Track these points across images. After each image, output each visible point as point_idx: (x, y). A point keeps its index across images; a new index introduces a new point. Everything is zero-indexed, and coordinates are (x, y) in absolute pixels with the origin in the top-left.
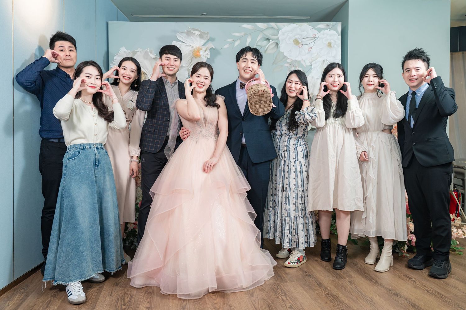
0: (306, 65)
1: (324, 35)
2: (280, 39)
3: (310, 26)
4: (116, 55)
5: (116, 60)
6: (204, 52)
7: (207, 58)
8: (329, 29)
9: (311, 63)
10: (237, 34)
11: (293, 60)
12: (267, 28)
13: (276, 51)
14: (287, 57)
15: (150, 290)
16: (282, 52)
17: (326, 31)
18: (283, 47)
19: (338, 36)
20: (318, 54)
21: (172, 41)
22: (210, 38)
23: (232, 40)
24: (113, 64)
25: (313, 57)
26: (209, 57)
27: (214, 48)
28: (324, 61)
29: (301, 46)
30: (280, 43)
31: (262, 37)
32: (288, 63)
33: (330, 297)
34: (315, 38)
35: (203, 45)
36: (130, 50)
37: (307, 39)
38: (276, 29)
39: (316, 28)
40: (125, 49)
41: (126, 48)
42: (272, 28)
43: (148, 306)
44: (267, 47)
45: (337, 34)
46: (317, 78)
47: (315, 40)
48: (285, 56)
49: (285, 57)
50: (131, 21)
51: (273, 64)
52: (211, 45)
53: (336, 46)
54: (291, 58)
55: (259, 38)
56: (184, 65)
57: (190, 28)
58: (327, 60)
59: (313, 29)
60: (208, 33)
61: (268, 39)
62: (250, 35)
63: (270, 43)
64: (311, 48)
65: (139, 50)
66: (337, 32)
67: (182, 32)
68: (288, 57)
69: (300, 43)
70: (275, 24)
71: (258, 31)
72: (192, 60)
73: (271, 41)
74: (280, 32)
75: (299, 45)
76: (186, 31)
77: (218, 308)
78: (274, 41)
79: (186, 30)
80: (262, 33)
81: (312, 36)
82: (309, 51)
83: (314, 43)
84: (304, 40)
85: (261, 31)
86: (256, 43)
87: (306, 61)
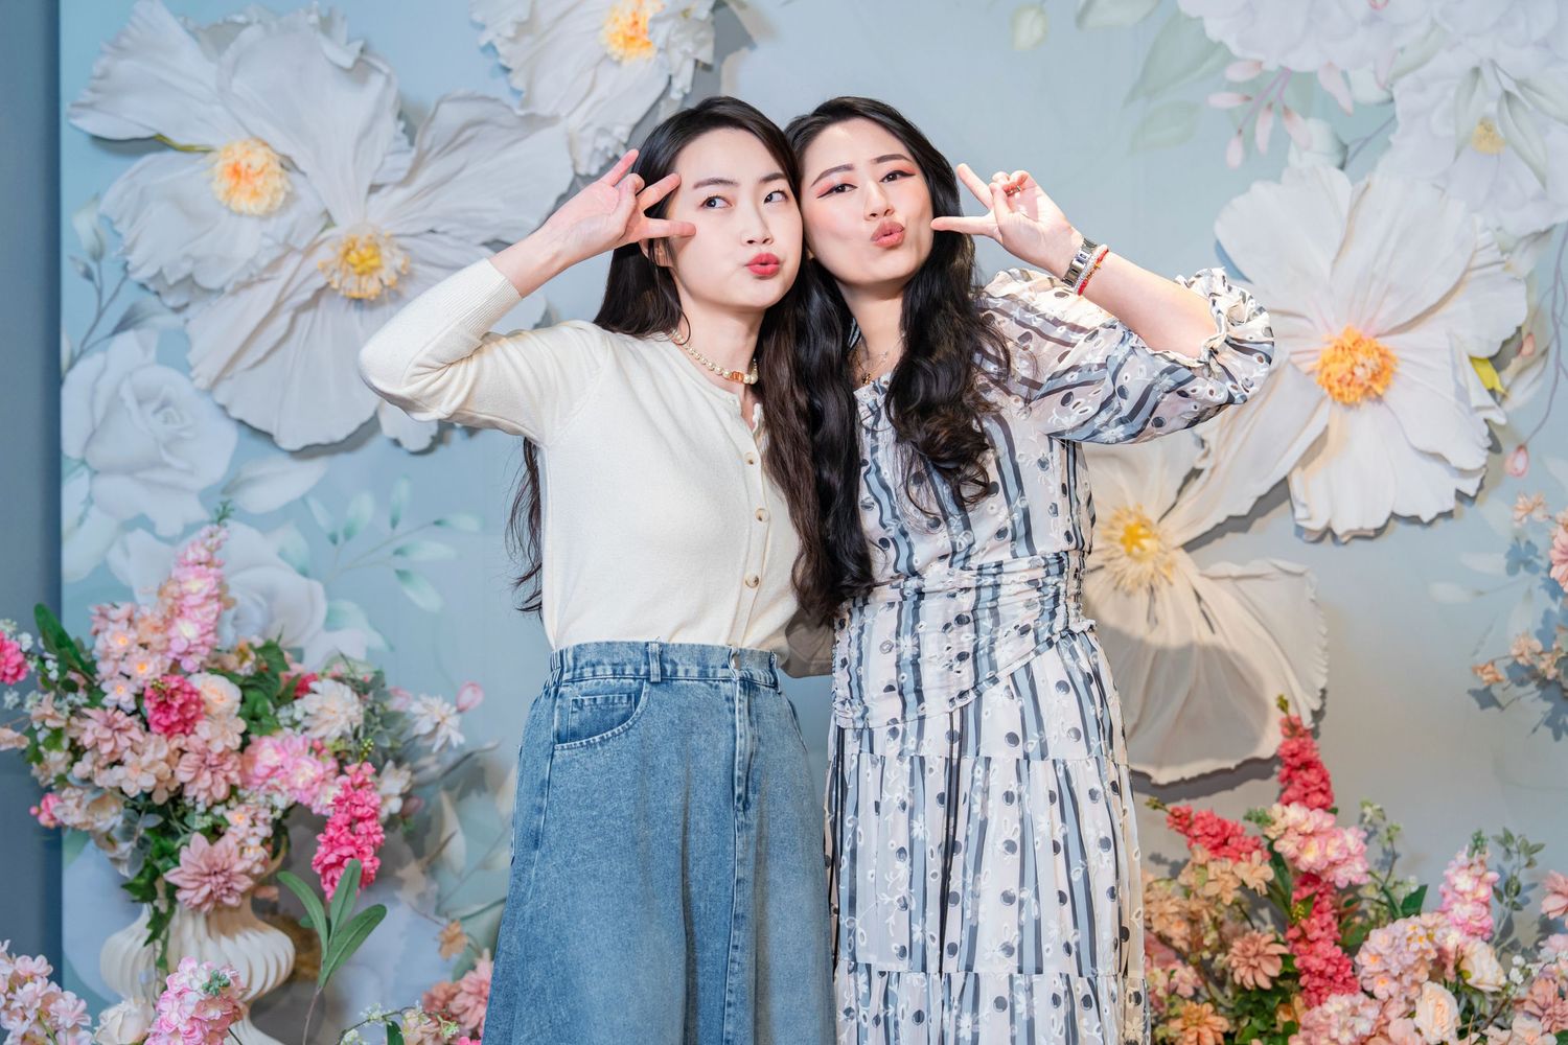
0: (1355, 103)
4: (106, 49)
5: (104, 77)
6: (678, 24)
7: (697, 62)
9: (1388, 86)
11: (1266, 66)
13: (1153, 10)
14: (1228, 50)
16: (1194, 15)
20: (1434, 24)
25: (1402, 50)
26: (705, 54)
28: (1476, 71)
32: (1232, 87)
36: (196, 17)
48: (1210, 41)
49: (1213, 47)
54: (1257, 57)
58: (1494, 64)
68: (1236, 50)
72: (595, 77)
82: (1373, 7)
87: (1349, 72)
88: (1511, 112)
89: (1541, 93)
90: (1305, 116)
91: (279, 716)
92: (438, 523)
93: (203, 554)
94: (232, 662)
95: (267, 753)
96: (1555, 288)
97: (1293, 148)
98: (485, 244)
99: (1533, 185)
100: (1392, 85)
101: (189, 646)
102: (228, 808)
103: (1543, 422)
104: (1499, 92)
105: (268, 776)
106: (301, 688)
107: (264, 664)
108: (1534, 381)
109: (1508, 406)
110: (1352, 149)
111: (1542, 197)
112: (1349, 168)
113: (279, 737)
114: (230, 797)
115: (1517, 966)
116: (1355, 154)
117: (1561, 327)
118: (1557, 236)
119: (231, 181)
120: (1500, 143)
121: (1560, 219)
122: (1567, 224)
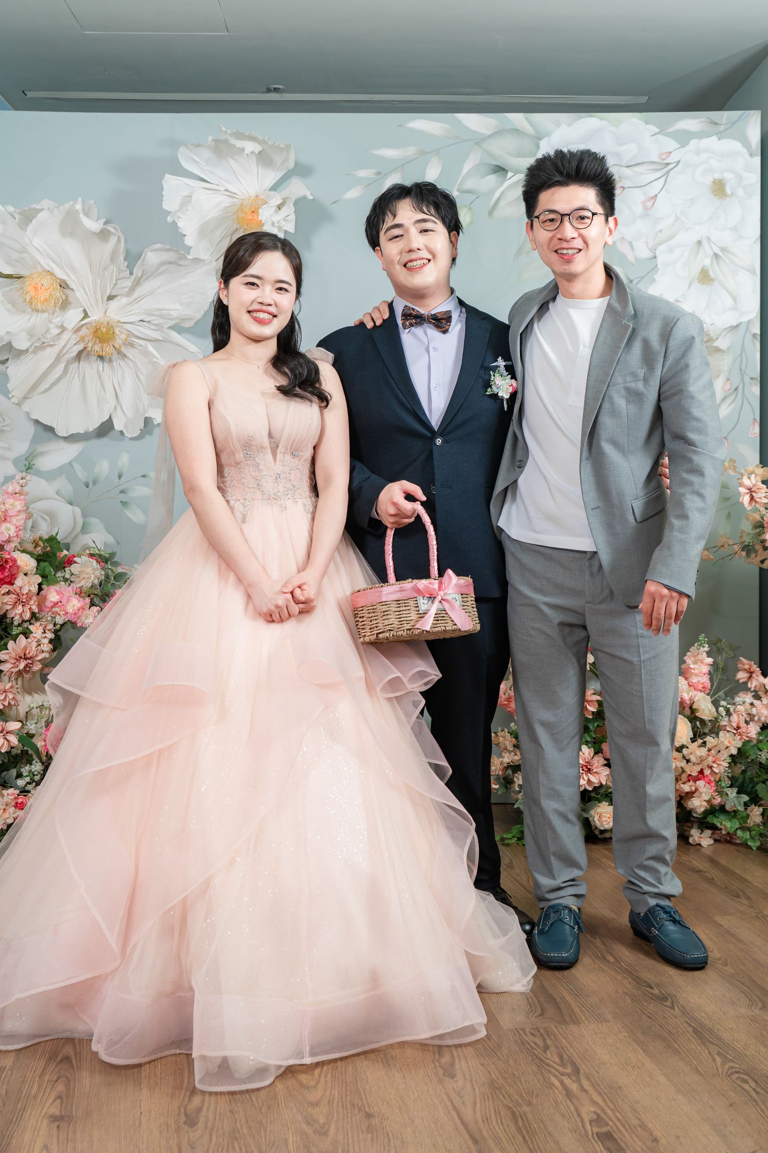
0: (636, 258)
1: (698, 152)
3: (647, 124)
6: (276, 212)
7: (286, 232)
8: (717, 134)
9: (653, 250)
10: (390, 153)
12: (498, 133)
15: (68, 1050)
17: (706, 142)
19: (749, 158)
20: (677, 218)
21: (164, 176)
22: (296, 163)
23: (375, 171)
25: (661, 231)
26: (291, 228)
27: (311, 198)
28: (699, 242)
31: (478, 162)
33: (746, 1082)
34: (668, 164)
35: (269, 190)
36: (14, 206)
37: (637, 169)
38: (528, 136)
39: (670, 130)
42: (517, 131)
43: (58, 1113)
44: (497, 195)
45: (745, 151)
47: (668, 172)
50: (16, 109)
51: (517, 253)
52: (298, 188)
53: (741, 192)
55: (467, 166)
56: (206, 258)
57: (226, 132)
58: (709, 239)
59: (659, 136)
60: (288, 147)
61: (500, 170)
62: (437, 154)
63: (507, 183)
64: (652, 198)
65: (46, 203)
66: (746, 143)
67: (199, 145)
70: (526, 119)
71: (464, 141)
73: (510, 174)
74: (542, 143)
76: (213, 141)
77: (322, 1120)
79: (211, 138)
80: (480, 147)
81: (655, 158)
82: (645, 209)
83: (666, 181)
84: (628, 172)
85: (476, 143)
86: (458, 182)
87: (633, 242)
88: (717, 264)
89: (733, 255)
91: (57, 576)
92: (143, 476)
93: (18, 489)
94: (30, 547)
95: (52, 595)
96: (741, 355)
98: (172, 329)
99: (729, 302)
100: (655, 250)
101: (9, 537)
102: (30, 624)
103: (736, 425)
104: (711, 253)
105: (52, 607)
106: (70, 562)
107: (49, 549)
108: (732, 401)
111: (734, 308)
113: (57, 587)
114: (32, 618)
115: (722, 706)
117: (745, 377)
118: (742, 329)
119: (32, 293)
120: (712, 280)
121: (744, 319)
122: (749, 322)
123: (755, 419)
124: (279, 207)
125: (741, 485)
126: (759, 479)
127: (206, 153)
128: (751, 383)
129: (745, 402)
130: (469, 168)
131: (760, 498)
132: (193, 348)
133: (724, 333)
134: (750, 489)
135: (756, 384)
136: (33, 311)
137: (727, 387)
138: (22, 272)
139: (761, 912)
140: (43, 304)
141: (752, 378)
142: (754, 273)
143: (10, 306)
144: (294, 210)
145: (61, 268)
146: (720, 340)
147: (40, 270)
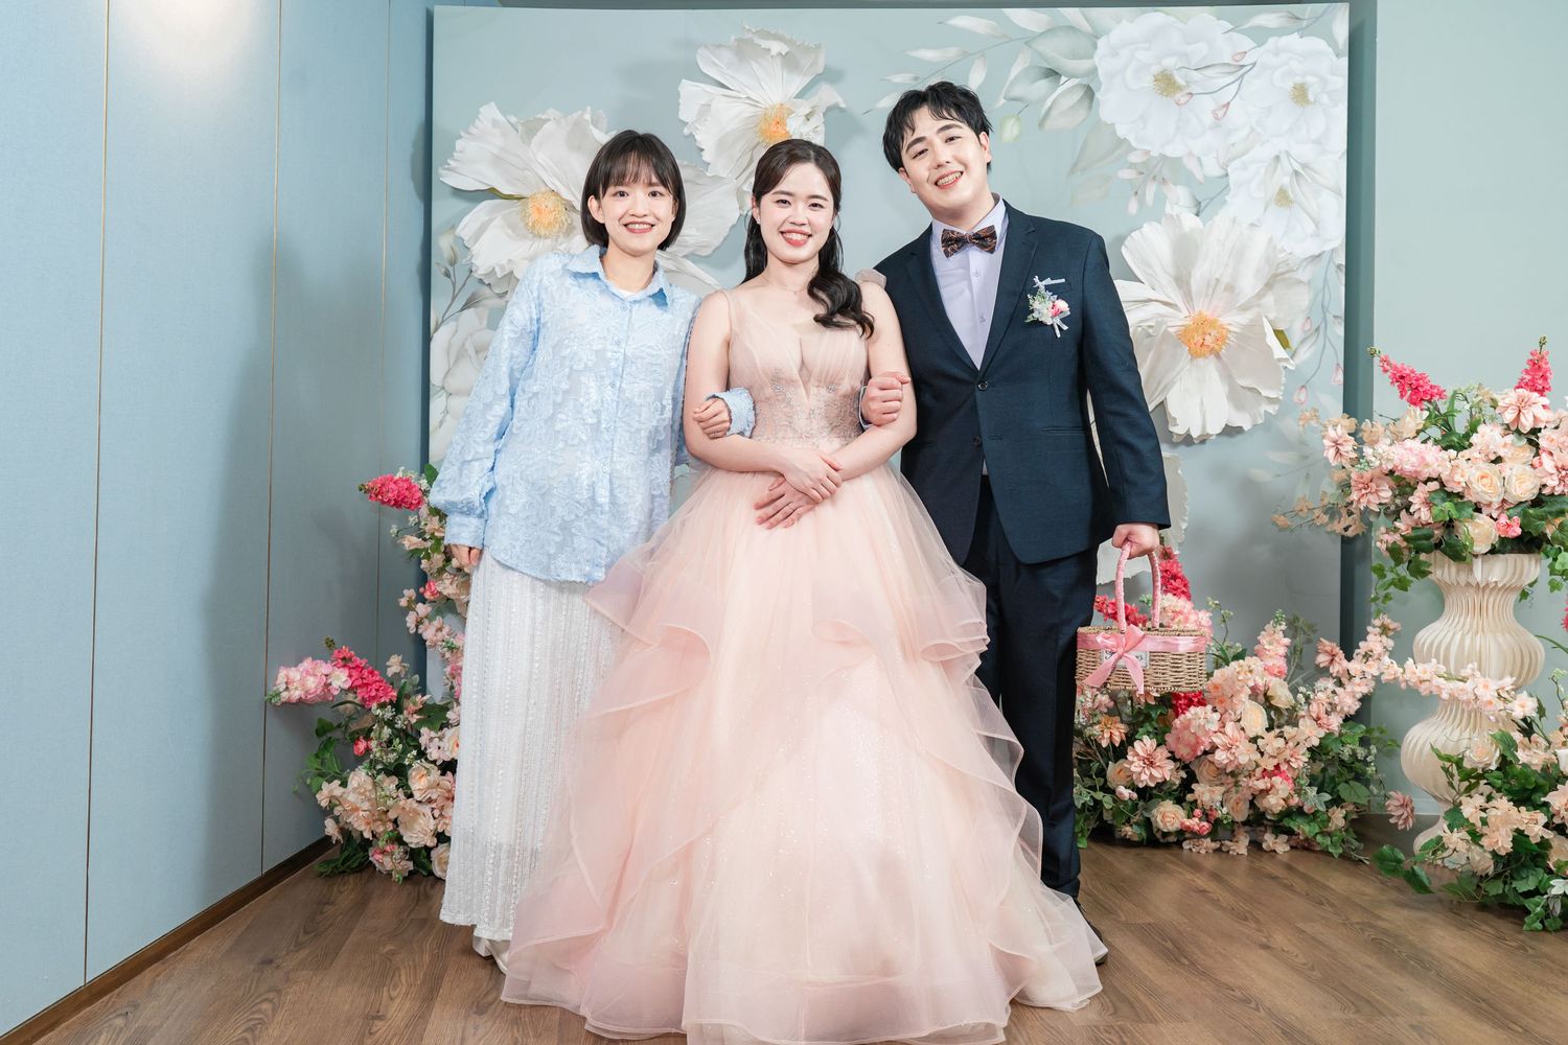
0: (1205, 176)
1: (1276, 52)
2: (1100, 72)
3: (1221, 22)
4: (463, 134)
5: (461, 152)
6: (804, 125)
8: (1298, 31)
9: (1225, 167)
10: (930, 56)
11: (1151, 154)
12: (1050, 31)
13: (1084, 120)
14: (1129, 145)
16: (1110, 122)
17: (1285, 40)
18: (1109, 105)
19: (1334, 58)
20: (1252, 129)
21: (680, 81)
22: (826, 68)
23: (913, 75)
24: (448, 169)
25: (1233, 145)
27: (843, 105)
28: (1277, 158)
29: (1183, 100)
30: (1103, 88)
31: (1028, 64)
32: (1132, 166)
34: (1243, 66)
35: (797, 97)
36: (516, 115)
37: (1208, 72)
38: (1086, 34)
39: (1245, 27)
40: (498, 111)
41: (499, 108)
42: (1072, 29)
44: (1049, 103)
45: (1331, 50)
46: (1252, 225)
47: (1242, 76)
48: (1119, 138)
49: (1122, 142)
51: (1072, 171)
52: (828, 95)
53: (1325, 99)
54: (1148, 148)
55: (1015, 71)
56: (724, 176)
57: (750, 30)
58: (1288, 154)
59: (1233, 34)
60: (818, 47)
61: (1053, 74)
62: (982, 56)
63: (1060, 90)
64: (1224, 106)
65: (551, 113)
66: (1332, 42)
67: (719, 46)
68: (1134, 144)
69: (1180, 88)
70: (1083, 14)
71: (1011, 40)
73: (1063, 79)
74: (1101, 43)
75: (1178, 96)
76: (736, 40)
78: (1074, 81)
79: (733, 38)
80: (1030, 47)
81: (1227, 60)
82: (1217, 119)
83: (1240, 85)
84: (1196, 75)
85: (1026, 43)
86: (1006, 87)
87: (1203, 159)
88: (1297, 181)
89: (1316, 173)
90: (1175, 184)
96: (1324, 287)
97: (1168, 205)
98: (685, 256)
99: (1311, 227)
100: (1227, 166)
103: (1317, 371)
104: (1291, 171)
108: (1312, 345)
109: (1299, 359)
110: (1203, 205)
111: (1317, 235)
112: (1201, 215)
115: (1301, 693)
116: (1206, 206)
117: (1327, 314)
118: (1325, 258)
119: (534, 216)
120: (1291, 202)
121: (1328, 247)
122: (1333, 250)
123: (1338, 365)
124: (808, 117)
125: (1324, 437)
126: (1346, 432)
127: (728, 55)
128: (1334, 323)
129: (1328, 343)
130: (1017, 72)
131: (1347, 452)
132: (710, 280)
133: (1304, 264)
134: (1336, 442)
135: (1340, 324)
136: (535, 236)
137: (1307, 327)
138: (524, 193)
139: (1348, 919)
140: (546, 228)
141: (1334, 316)
142: (1341, 195)
143: (510, 232)
144: (823, 120)
145: (568, 187)
146: (1300, 271)
147: (543, 189)
